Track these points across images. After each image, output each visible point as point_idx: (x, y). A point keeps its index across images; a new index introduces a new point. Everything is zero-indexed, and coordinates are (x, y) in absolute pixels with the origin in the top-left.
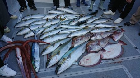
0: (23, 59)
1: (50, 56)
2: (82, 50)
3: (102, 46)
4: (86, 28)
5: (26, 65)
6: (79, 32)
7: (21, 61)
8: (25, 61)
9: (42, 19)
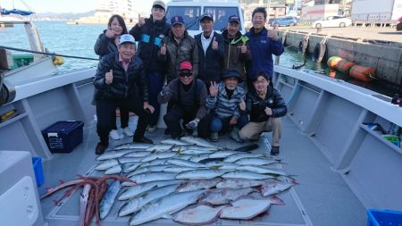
0: (88, 199)
1: (127, 202)
2: (189, 199)
3: (230, 198)
4: (216, 169)
5: (89, 209)
6: (199, 172)
7: (86, 199)
8: (91, 201)
9: (144, 151)
